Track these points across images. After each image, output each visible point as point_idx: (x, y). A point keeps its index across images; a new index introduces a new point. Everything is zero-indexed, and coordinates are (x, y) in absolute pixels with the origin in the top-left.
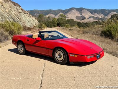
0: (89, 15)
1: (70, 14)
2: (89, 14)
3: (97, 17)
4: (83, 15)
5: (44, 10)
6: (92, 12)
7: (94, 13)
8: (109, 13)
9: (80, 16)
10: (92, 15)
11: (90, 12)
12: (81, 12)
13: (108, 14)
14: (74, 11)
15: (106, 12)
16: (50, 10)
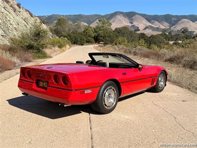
0: (144, 24)
1: (114, 21)
2: (144, 22)
3: (157, 28)
4: (135, 23)
5: (70, 15)
6: (149, 18)
7: (153, 21)
8: (179, 21)
9: (130, 25)
10: (150, 24)
11: (147, 19)
12: (132, 19)
13: (176, 22)
14: (119, 17)
15: (173, 19)
16: (80, 16)
